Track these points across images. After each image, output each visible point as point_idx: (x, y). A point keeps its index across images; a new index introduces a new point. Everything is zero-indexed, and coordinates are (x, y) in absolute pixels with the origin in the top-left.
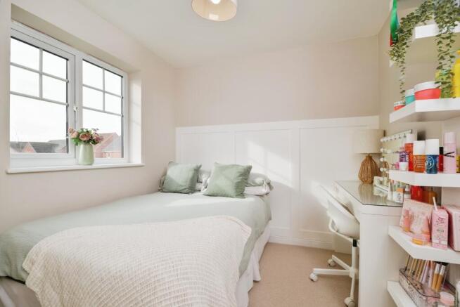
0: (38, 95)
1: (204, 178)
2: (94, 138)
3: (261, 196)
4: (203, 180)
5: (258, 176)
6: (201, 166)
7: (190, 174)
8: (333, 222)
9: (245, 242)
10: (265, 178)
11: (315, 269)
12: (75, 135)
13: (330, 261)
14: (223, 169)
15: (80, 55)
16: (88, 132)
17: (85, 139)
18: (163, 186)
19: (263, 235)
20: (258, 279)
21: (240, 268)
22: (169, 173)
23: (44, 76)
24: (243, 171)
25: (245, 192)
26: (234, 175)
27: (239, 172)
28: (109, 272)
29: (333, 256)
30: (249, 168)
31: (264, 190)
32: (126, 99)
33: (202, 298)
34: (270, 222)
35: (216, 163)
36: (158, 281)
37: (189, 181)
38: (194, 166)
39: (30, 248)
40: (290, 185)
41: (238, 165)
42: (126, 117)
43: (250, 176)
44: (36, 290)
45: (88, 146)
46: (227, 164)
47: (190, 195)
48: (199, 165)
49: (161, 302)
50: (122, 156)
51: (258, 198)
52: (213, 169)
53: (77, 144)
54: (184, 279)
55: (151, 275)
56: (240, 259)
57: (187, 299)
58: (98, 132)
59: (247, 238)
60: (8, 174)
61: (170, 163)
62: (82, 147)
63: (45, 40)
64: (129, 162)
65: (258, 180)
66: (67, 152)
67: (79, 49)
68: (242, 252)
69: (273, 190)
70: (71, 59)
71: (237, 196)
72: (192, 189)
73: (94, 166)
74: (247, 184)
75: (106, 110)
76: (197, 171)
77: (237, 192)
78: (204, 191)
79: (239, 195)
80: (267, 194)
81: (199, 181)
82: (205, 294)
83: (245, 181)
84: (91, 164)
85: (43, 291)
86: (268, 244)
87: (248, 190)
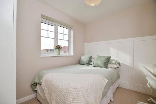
0: (47, 37)
1: (93, 60)
2: (60, 47)
3: (115, 68)
4: (93, 61)
5: (113, 60)
6: (92, 56)
7: (88, 59)
8: (149, 83)
9: (105, 85)
10: (116, 61)
11: (139, 102)
12: (55, 47)
13: (149, 100)
14: (99, 57)
15: (57, 24)
16: (59, 46)
17: (58, 48)
18: (80, 63)
19: (115, 83)
20: (112, 100)
21: (102, 94)
22: (82, 58)
23: (49, 32)
24: (107, 58)
25: (108, 66)
26: (103, 60)
27: (106, 59)
28: (59, 87)
29: (150, 98)
30: (110, 57)
31: (116, 66)
32: (69, 35)
33: (84, 101)
34: (119, 79)
35: (97, 55)
36: (71, 92)
37: (88, 61)
38: (90, 56)
39: (43, 77)
40: (129, 65)
41: (105, 56)
42: (69, 41)
43: (110, 60)
44: (43, 88)
45: (59, 50)
46: (102, 55)
47: (88, 66)
48: (91, 56)
49: (71, 99)
50: (68, 53)
51: (113, 68)
52: (96, 57)
53: (56, 49)
54: (78, 93)
55: (69, 90)
56: (103, 91)
57: (79, 100)
58: (61, 46)
59: (106, 83)
60: (40, 57)
61: (82, 55)
62: (57, 50)
63: (49, 22)
64: (70, 54)
65: (114, 62)
66: (54, 52)
67: (57, 23)
68: (103, 88)
69: (121, 66)
70: (55, 26)
71: (104, 67)
72: (89, 64)
73: (60, 55)
74: (109, 63)
75: (64, 39)
76: (91, 58)
77: (104, 66)
78: (93, 65)
79: (105, 67)
80: (118, 68)
81: (91, 61)
82: (86, 100)
83: (108, 62)
84: (59, 55)
85: (45, 89)
86: (118, 88)
87: (109, 65)
